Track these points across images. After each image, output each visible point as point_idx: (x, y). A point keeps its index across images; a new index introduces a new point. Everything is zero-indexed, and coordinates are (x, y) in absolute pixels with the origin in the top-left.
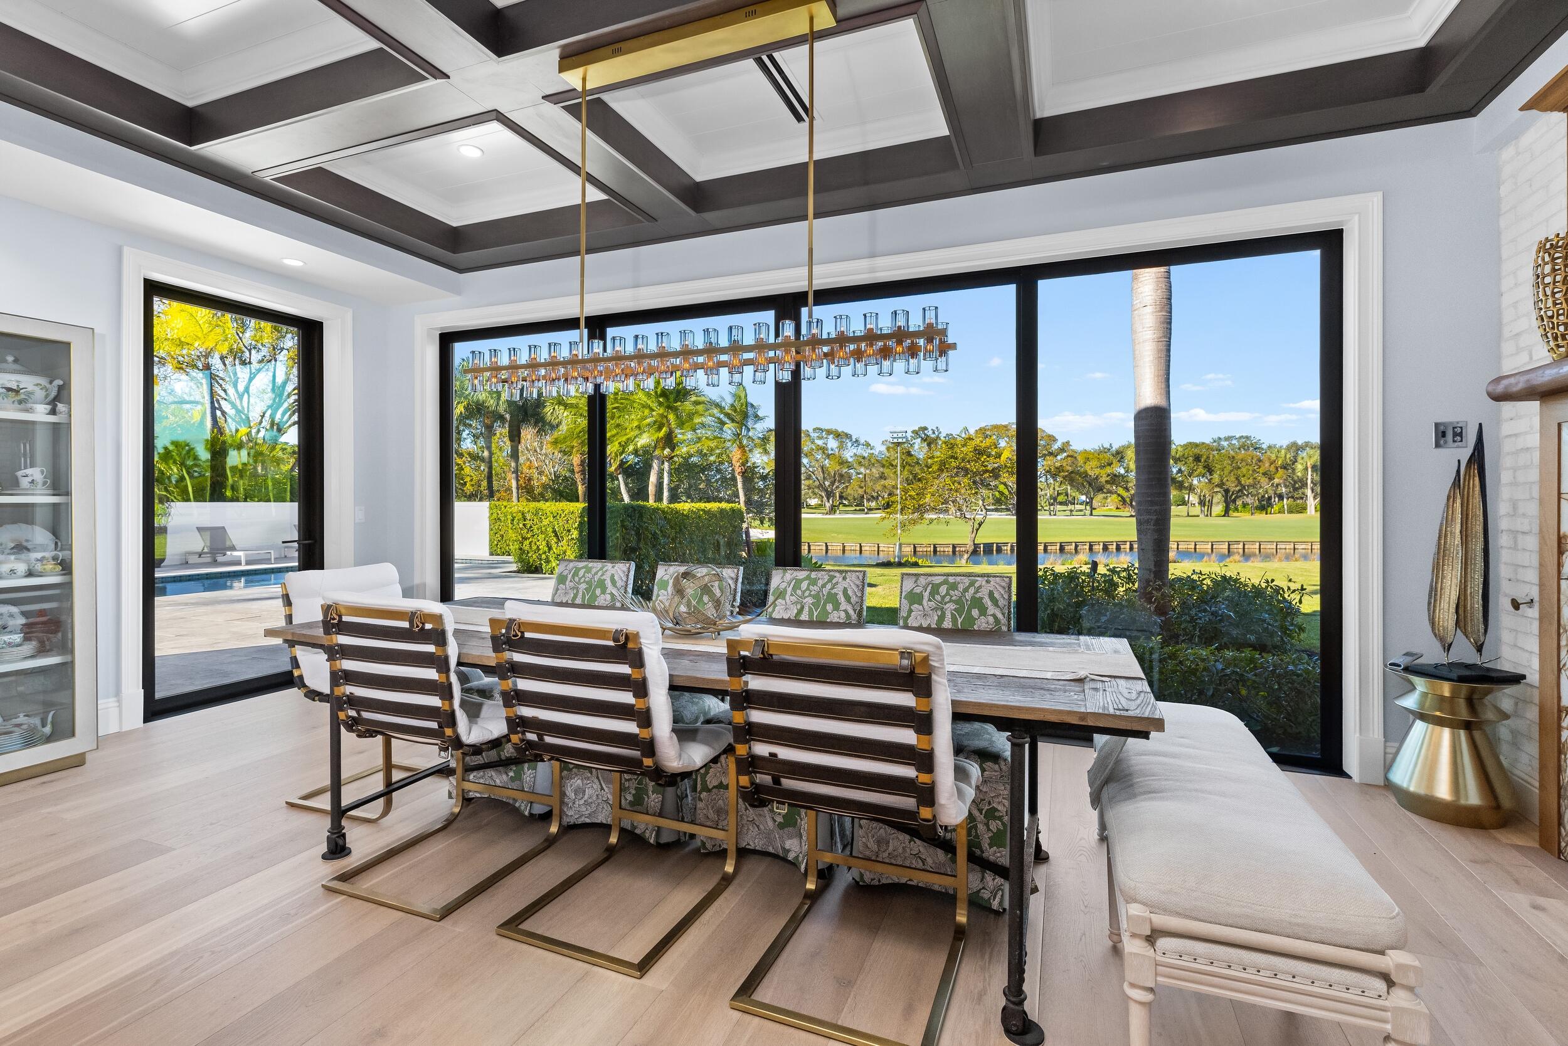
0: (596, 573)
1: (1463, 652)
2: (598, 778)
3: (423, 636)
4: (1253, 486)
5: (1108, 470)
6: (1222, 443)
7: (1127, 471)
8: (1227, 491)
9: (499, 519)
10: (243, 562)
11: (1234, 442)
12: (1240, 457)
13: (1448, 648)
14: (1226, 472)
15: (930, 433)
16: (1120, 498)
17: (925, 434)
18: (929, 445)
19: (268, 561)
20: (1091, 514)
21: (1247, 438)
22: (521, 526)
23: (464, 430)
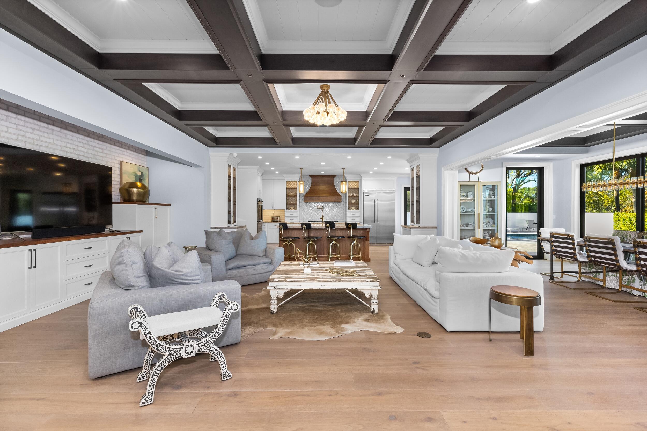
0: (625, 234)
2: (617, 278)
3: (570, 239)
9: (619, 220)
10: (510, 232)
19: (518, 232)
22: (628, 223)
23: (604, 178)
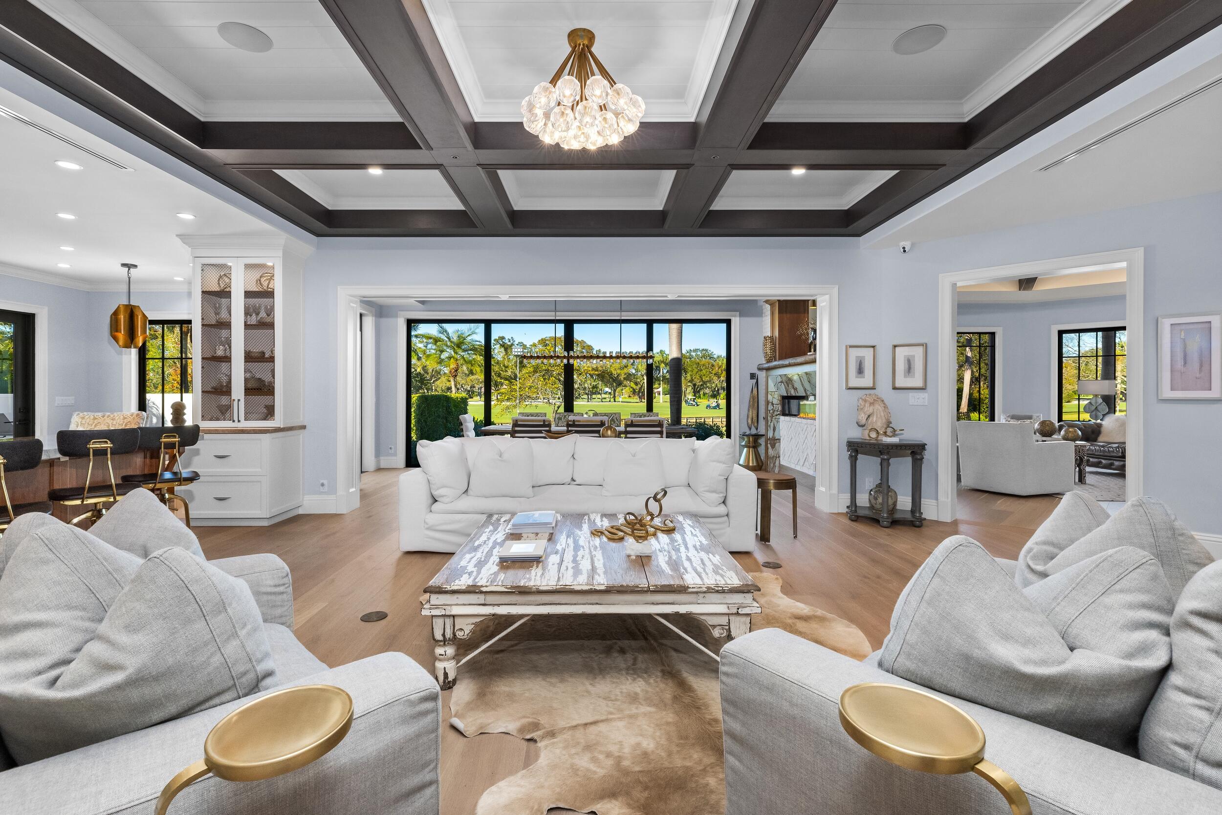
1: (754, 431)
4: (710, 381)
5: (625, 370)
6: (692, 354)
7: (637, 370)
8: (695, 385)
11: (699, 353)
12: (702, 363)
13: (750, 429)
14: (694, 372)
15: (507, 341)
16: (631, 390)
17: (503, 342)
18: (506, 350)
20: (615, 401)
21: (706, 350)
